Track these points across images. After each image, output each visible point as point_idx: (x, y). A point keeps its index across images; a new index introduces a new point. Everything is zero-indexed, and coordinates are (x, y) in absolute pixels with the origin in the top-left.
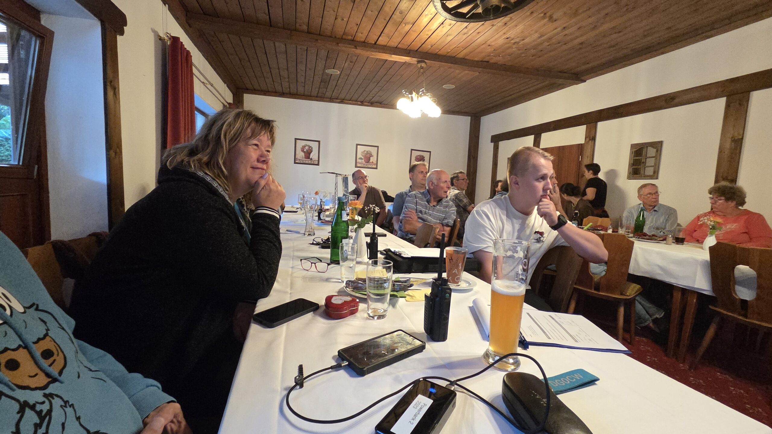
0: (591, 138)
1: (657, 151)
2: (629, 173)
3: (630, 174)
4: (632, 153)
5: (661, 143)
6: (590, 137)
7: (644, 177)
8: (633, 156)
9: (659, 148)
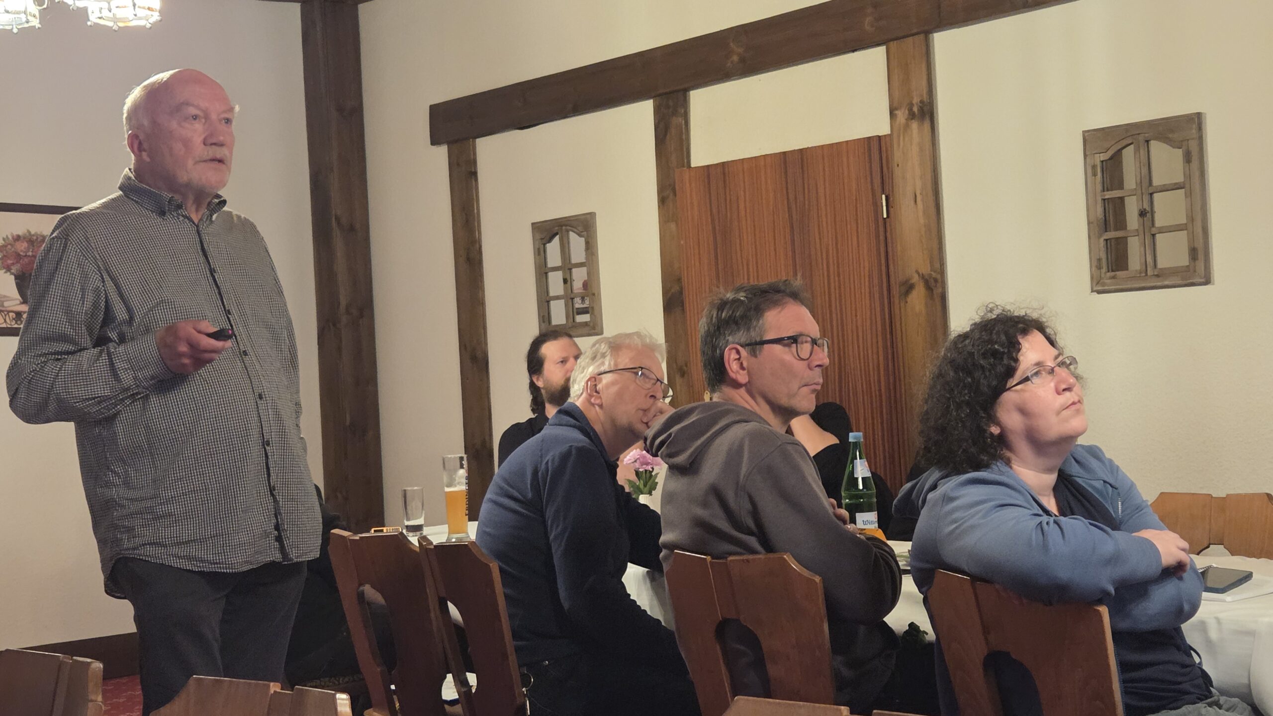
0: (915, 109)
1: (1188, 158)
2: (1096, 264)
3: (1099, 268)
4: (1095, 174)
5: (1196, 121)
6: (911, 105)
7: (1158, 276)
8: (1099, 187)
9: (1193, 146)
